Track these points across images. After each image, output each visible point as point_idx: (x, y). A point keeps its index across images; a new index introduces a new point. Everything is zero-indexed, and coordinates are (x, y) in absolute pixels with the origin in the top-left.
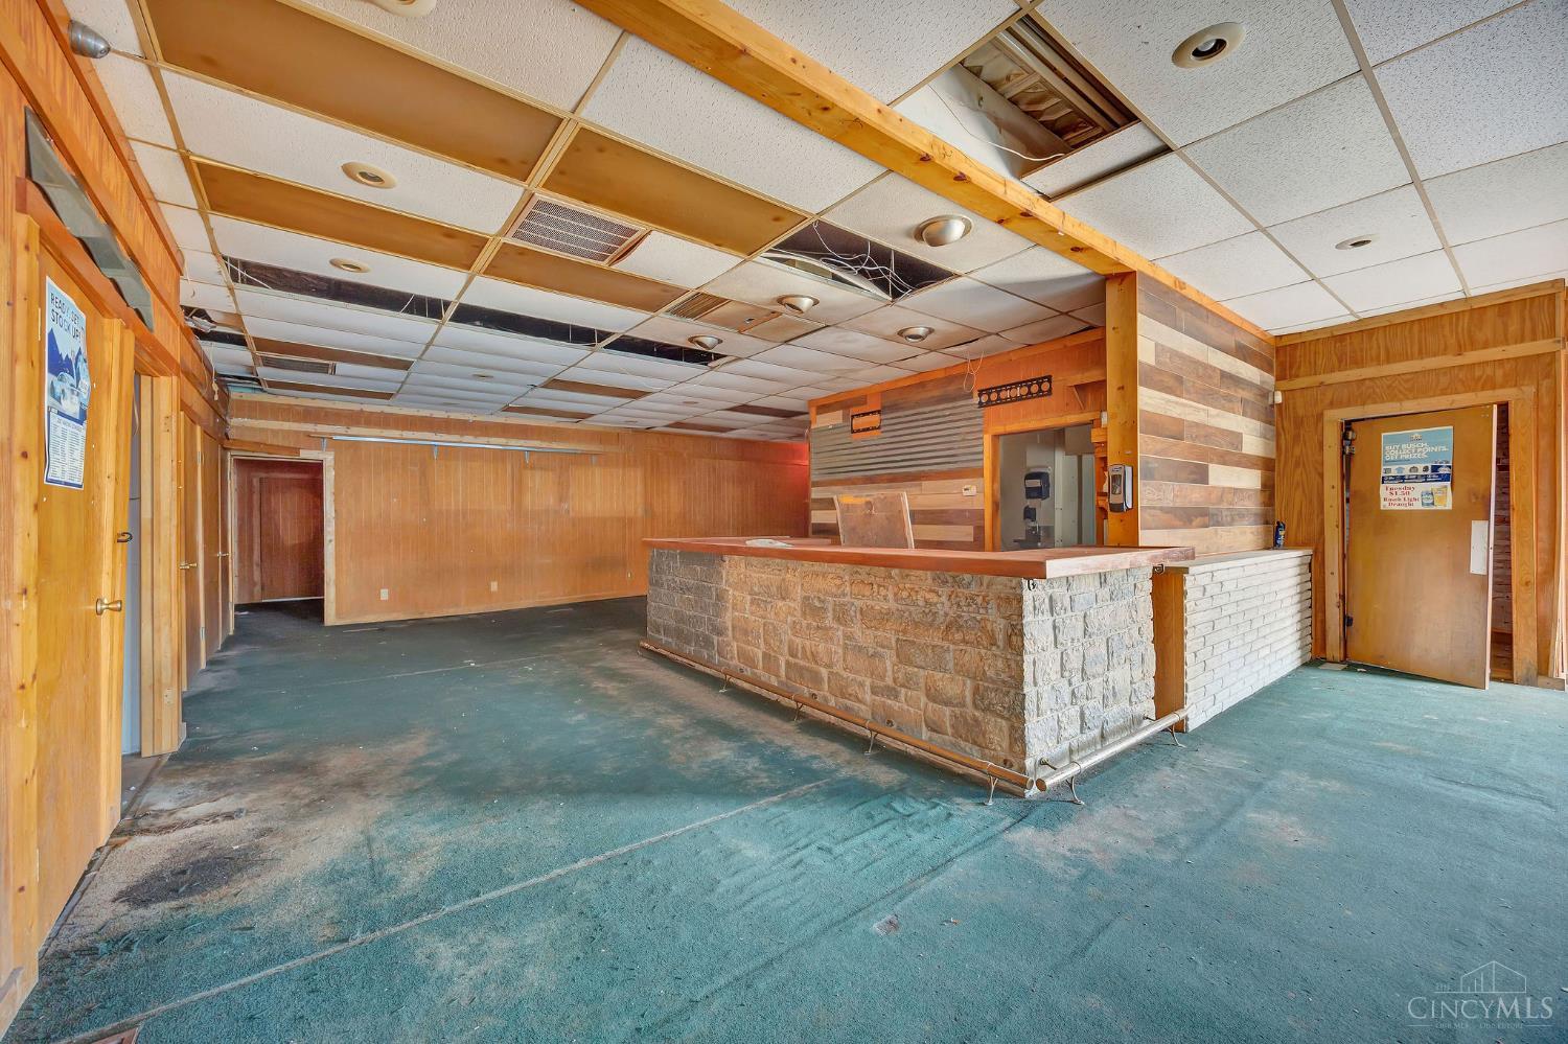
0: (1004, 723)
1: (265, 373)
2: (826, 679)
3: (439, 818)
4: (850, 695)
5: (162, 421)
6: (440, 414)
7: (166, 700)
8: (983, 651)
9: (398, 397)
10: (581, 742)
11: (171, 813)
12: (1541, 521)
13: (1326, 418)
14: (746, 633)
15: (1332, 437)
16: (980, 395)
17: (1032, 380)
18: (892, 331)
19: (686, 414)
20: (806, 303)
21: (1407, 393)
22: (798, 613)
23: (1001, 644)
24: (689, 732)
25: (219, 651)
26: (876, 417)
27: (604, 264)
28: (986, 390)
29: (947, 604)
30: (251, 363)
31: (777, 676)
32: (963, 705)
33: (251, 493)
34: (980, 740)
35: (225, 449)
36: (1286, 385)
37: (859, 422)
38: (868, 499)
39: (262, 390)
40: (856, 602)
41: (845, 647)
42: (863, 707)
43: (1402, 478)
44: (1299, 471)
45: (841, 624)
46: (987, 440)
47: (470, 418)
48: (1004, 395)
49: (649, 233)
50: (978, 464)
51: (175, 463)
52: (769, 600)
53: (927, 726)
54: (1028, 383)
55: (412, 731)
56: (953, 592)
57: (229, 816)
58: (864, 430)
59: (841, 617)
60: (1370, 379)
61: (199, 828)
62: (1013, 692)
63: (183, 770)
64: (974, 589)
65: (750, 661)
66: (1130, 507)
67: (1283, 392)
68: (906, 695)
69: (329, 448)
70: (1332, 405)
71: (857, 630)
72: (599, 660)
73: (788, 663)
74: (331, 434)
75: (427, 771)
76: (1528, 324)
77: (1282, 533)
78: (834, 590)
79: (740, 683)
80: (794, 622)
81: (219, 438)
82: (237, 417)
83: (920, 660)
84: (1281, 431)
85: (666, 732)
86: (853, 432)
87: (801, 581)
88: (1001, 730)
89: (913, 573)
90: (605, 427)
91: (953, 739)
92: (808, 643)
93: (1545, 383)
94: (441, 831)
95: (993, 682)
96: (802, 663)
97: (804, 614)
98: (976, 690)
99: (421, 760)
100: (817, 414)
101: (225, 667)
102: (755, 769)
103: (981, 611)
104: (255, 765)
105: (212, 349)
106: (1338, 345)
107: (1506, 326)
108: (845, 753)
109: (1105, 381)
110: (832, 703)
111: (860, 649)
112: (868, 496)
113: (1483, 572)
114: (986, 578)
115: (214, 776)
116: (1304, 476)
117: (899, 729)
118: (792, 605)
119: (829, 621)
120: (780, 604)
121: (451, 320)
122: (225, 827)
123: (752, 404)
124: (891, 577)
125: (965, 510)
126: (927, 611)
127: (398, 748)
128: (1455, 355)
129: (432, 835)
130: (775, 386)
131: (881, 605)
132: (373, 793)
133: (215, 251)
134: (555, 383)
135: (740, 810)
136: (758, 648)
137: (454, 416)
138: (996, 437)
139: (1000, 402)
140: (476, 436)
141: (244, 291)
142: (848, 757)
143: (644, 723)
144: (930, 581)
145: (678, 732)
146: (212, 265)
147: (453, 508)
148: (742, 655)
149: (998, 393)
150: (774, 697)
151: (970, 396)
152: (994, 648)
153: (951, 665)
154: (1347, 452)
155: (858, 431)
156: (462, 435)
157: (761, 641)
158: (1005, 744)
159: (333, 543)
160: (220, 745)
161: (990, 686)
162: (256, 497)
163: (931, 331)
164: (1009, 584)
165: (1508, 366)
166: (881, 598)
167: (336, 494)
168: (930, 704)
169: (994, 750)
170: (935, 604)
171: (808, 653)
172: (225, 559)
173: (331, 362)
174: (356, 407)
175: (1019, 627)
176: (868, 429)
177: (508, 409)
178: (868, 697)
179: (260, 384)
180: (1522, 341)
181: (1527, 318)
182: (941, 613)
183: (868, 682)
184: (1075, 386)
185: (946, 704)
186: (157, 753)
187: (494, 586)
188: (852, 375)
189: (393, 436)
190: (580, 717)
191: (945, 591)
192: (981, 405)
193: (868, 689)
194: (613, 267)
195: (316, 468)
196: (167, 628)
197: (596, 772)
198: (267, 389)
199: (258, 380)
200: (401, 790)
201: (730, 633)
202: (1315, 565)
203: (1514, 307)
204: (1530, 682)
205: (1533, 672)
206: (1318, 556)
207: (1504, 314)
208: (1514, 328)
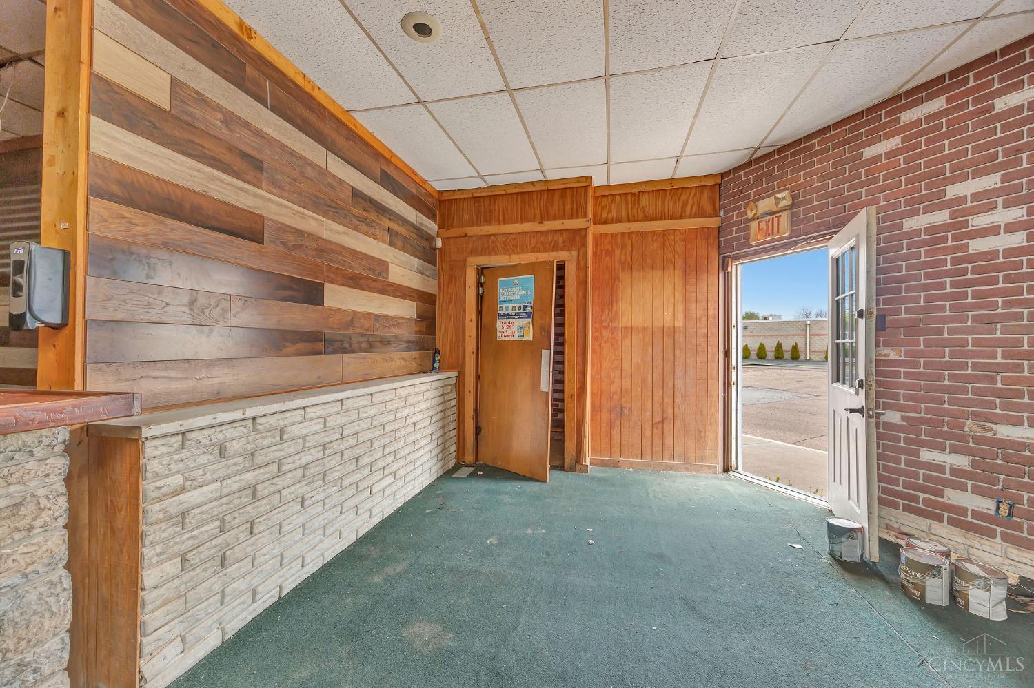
12: (579, 350)
13: (468, 264)
15: (471, 280)
21: (513, 248)
36: (444, 233)
43: (508, 315)
44: (451, 306)
60: (493, 235)
67: (442, 239)
70: (472, 253)
76: (575, 206)
77: (437, 358)
84: (441, 271)
93: (582, 251)
106: (476, 204)
107: (564, 205)
113: (546, 390)
116: (455, 310)
128: (539, 223)
154: (481, 292)
180: (572, 219)
181: (574, 201)
202: (459, 385)
203: (569, 193)
204: (572, 469)
205: (574, 461)
206: (461, 378)
207: (563, 197)
208: (568, 207)
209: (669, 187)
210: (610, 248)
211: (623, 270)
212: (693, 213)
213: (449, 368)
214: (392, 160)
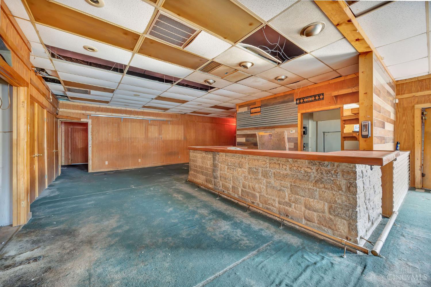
0: (345, 222)
1: (69, 94)
2: (258, 197)
3: (120, 263)
4: (269, 204)
5: (21, 103)
6: (123, 108)
7: (22, 205)
8: (334, 193)
9: (111, 102)
10: (173, 221)
11: (13, 257)
13: (415, 107)
14: (225, 179)
15: (418, 114)
16: (296, 101)
17: (316, 95)
18: (273, 78)
19: (197, 108)
20: (249, 65)
22: (247, 173)
23: (344, 190)
24: (211, 216)
25: (54, 182)
26: (259, 109)
27: (181, 48)
28: (299, 99)
29: (316, 173)
30: (64, 91)
31: (238, 194)
32: (324, 212)
33: (68, 132)
34: (333, 227)
35: (57, 118)
36: (400, 97)
37: (253, 110)
38: (270, 133)
39: (69, 100)
40: (272, 170)
41: (267, 186)
42: (275, 209)
44: (404, 125)
45: (265, 178)
46: (299, 115)
47: (133, 110)
48: (305, 100)
49: (200, 32)
50: (296, 123)
51: (26, 119)
52: (234, 168)
53: (305, 218)
54: (315, 96)
55: (112, 215)
56: (318, 168)
57: (35, 260)
58: (255, 113)
59: (265, 175)
61: (21, 267)
62: (351, 210)
63: (25, 233)
64: (329, 167)
65: (227, 189)
66: (370, 136)
67: (399, 99)
68: (295, 206)
69: (90, 118)
70: (418, 103)
71: (272, 181)
72: (174, 186)
73: (242, 190)
74: (90, 114)
75: (117, 235)
77: (399, 146)
78: (262, 165)
79: (223, 196)
80: (245, 176)
81: (54, 115)
82: (62, 108)
83: (302, 193)
84: (398, 112)
85: (203, 217)
86: (251, 113)
87: (248, 162)
88: (344, 224)
89: (299, 160)
90: (172, 113)
91: (318, 225)
92: (251, 184)
94: (121, 270)
95: (340, 205)
96: (248, 190)
97: (249, 173)
98: (330, 208)
99: (114, 229)
100: (239, 108)
101: (53, 187)
102: (241, 235)
103: (334, 176)
104: (53, 231)
105: (51, 85)
106: (420, 83)
108: (273, 229)
109: (359, 91)
110: (261, 205)
111: (274, 188)
112: (270, 132)
114: (336, 164)
115: (37, 236)
116: (407, 127)
117: (292, 218)
118: (244, 170)
119: (260, 176)
120: (239, 169)
121: (126, 74)
122: (33, 265)
123: (218, 105)
124: (288, 161)
125: (291, 138)
126: (306, 175)
127: (106, 223)
129: (117, 272)
130: (228, 99)
131: (283, 172)
132: (95, 247)
133: (42, 43)
134: (159, 98)
135: (243, 259)
136: (230, 184)
137: (128, 109)
138: (302, 114)
139: (304, 102)
140: (134, 115)
141: (56, 61)
142: (274, 230)
143: (194, 213)
144: (307, 164)
145: (207, 216)
146: (42, 49)
147: (127, 137)
148: (223, 185)
149: (303, 100)
150: (237, 202)
151: (293, 101)
152: (340, 191)
153: (317, 197)
154: (424, 119)
155: (253, 113)
156: (130, 115)
157: (231, 182)
158: (346, 230)
159: (91, 147)
160: (43, 221)
161: (338, 206)
162: (70, 133)
163: (286, 77)
164: (349, 166)
166: (283, 169)
167: (92, 132)
168: (307, 211)
169: (341, 232)
170: (310, 173)
171: (251, 187)
173: (89, 90)
174: (98, 106)
175: (354, 184)
176: (256, 113)
177: (144, 107)
178: (277, 205)
179: (68, 98)
182: (313, 176)
183: (277, 199)
184: (334, 96)
185: (315, 211)
186: (19, 225)
187: (140, 160)
188: (253, 95)
189: (109, 115)
190: (171, 209)
191: (314, 168)
192: (297, 104)
193: (277, 202)
194: (184, 49)
195: (86, 125)
196: (23, 179)
197: (181, 236)
198: (70, 100)
199: (67, 97)
200: (106, 245)
201: (219, 178)
202: (411, 156)
206: (412, 153)
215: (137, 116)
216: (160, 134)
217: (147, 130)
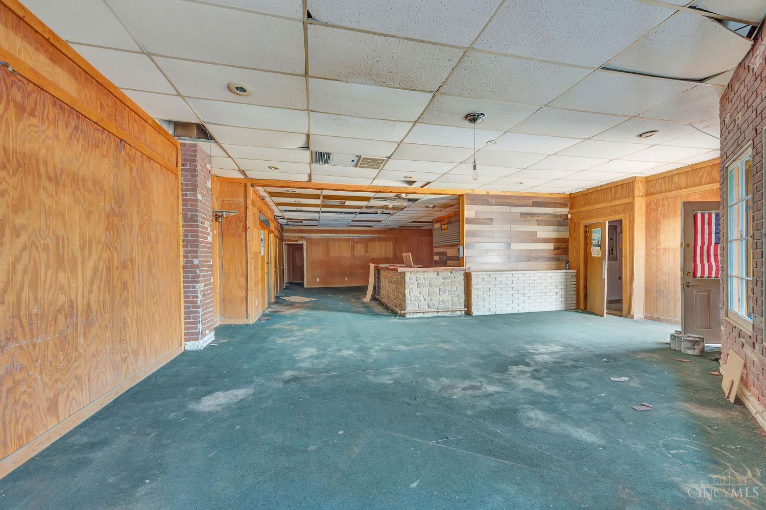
6: (331, 228)
9: (319, 225)
13: (581, 224)
15: (582, 231)
26: (446, 225)
33: (290, 253)
35: (283, 242)
36: (572, 211)
37: (444, 227)
58: (445, 230)
60: (591, 210)
66: (462, 257)
67: (571, 214)
69: (304, 240)
70: (582, 219)
74: (305, 236)
77: (568, 264)
81: (281, 239)
82: (285, 233)
84: (571, 228)
90: (380, 229)
93: (631, 212)
100: (435, 223)
107: (622, 192)
116: (576, 244)
128: (611, 202)
137: (335, 229)
140: (340, 234)
147: (335, 256)
154: (586, 236)
155: (443, 230)
159: (306, 266)
165: (623, 206)
172: (283, 269)
173: (302, 221)
174: (310, 228)
177: (348, 226)
181: (627, 189)
187: (346, 279)
189: (320, 235)
195: (302, 246)
199: (289, 225)
202: (577, 276)
203: (625, 186)
204: (626, 317)
205: (627, 313)
206: (578, 273)
207: (622, 188)
208: (624, 193)
209: (690, 169)
210: (655, 207)
211: (663, 218)
212: (707, 181)
213: (574, 269)
214: (538, 196)
215: (343, 235)
216: (366, 251)
217: (353, 249)
